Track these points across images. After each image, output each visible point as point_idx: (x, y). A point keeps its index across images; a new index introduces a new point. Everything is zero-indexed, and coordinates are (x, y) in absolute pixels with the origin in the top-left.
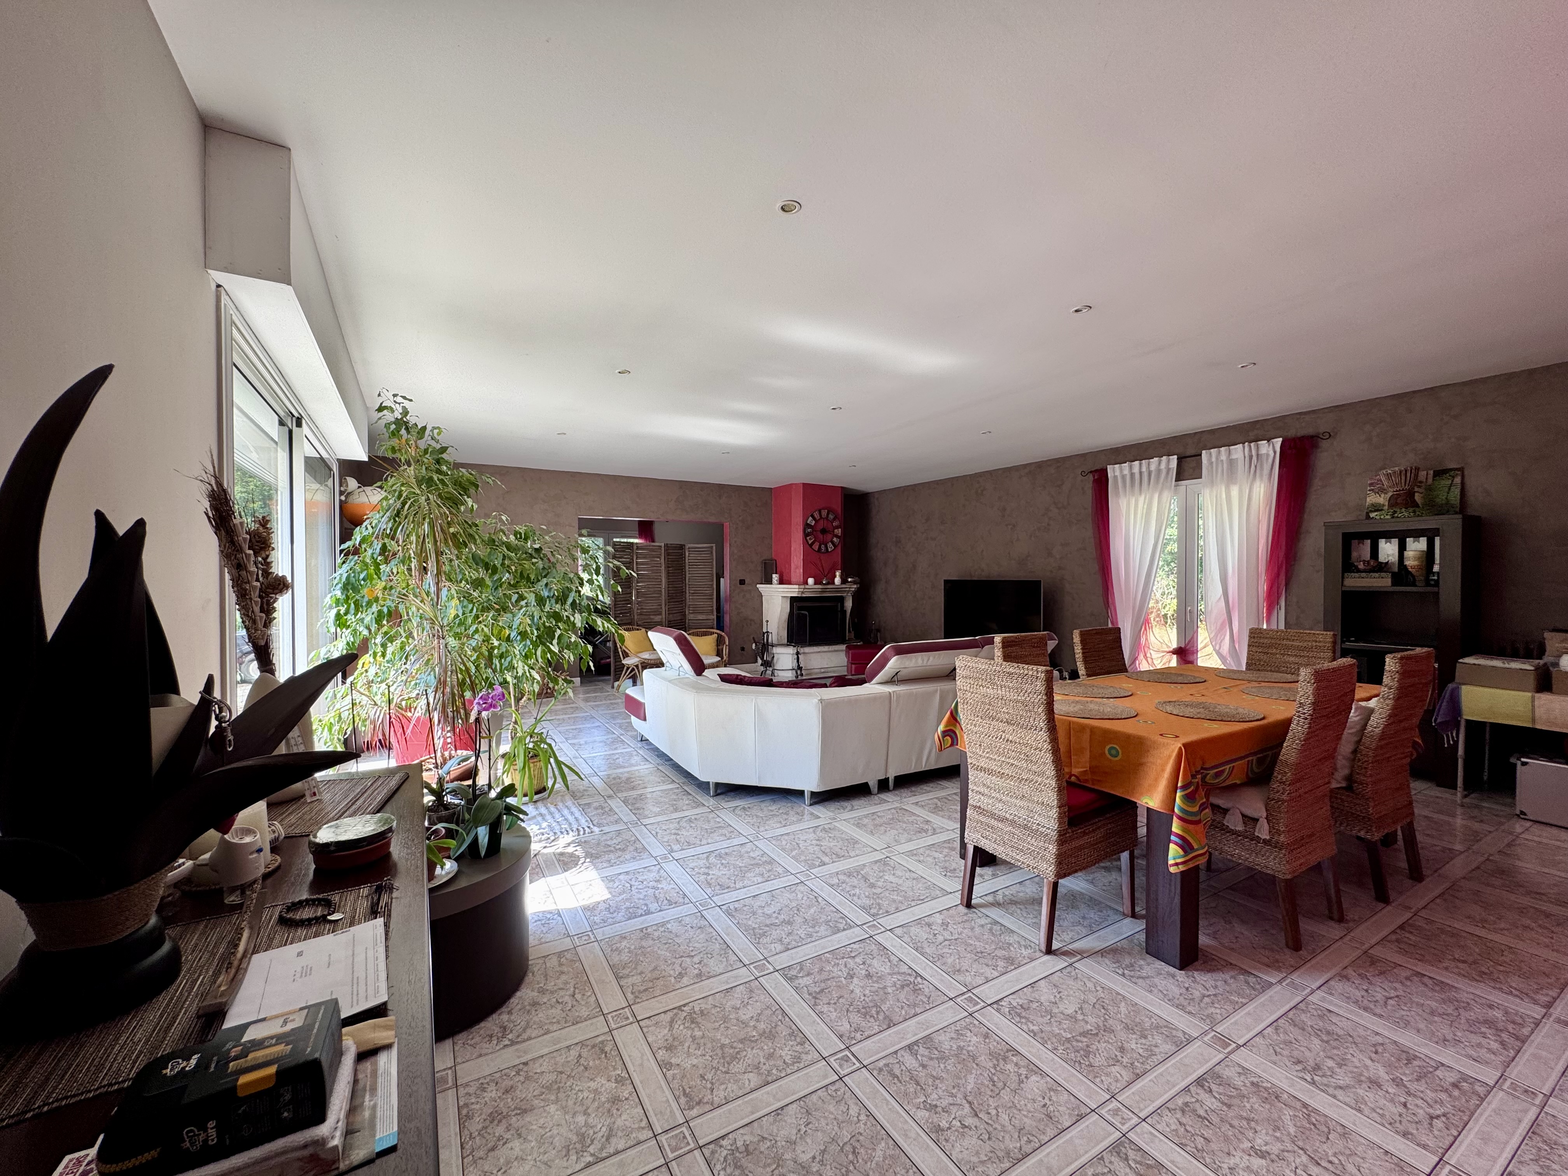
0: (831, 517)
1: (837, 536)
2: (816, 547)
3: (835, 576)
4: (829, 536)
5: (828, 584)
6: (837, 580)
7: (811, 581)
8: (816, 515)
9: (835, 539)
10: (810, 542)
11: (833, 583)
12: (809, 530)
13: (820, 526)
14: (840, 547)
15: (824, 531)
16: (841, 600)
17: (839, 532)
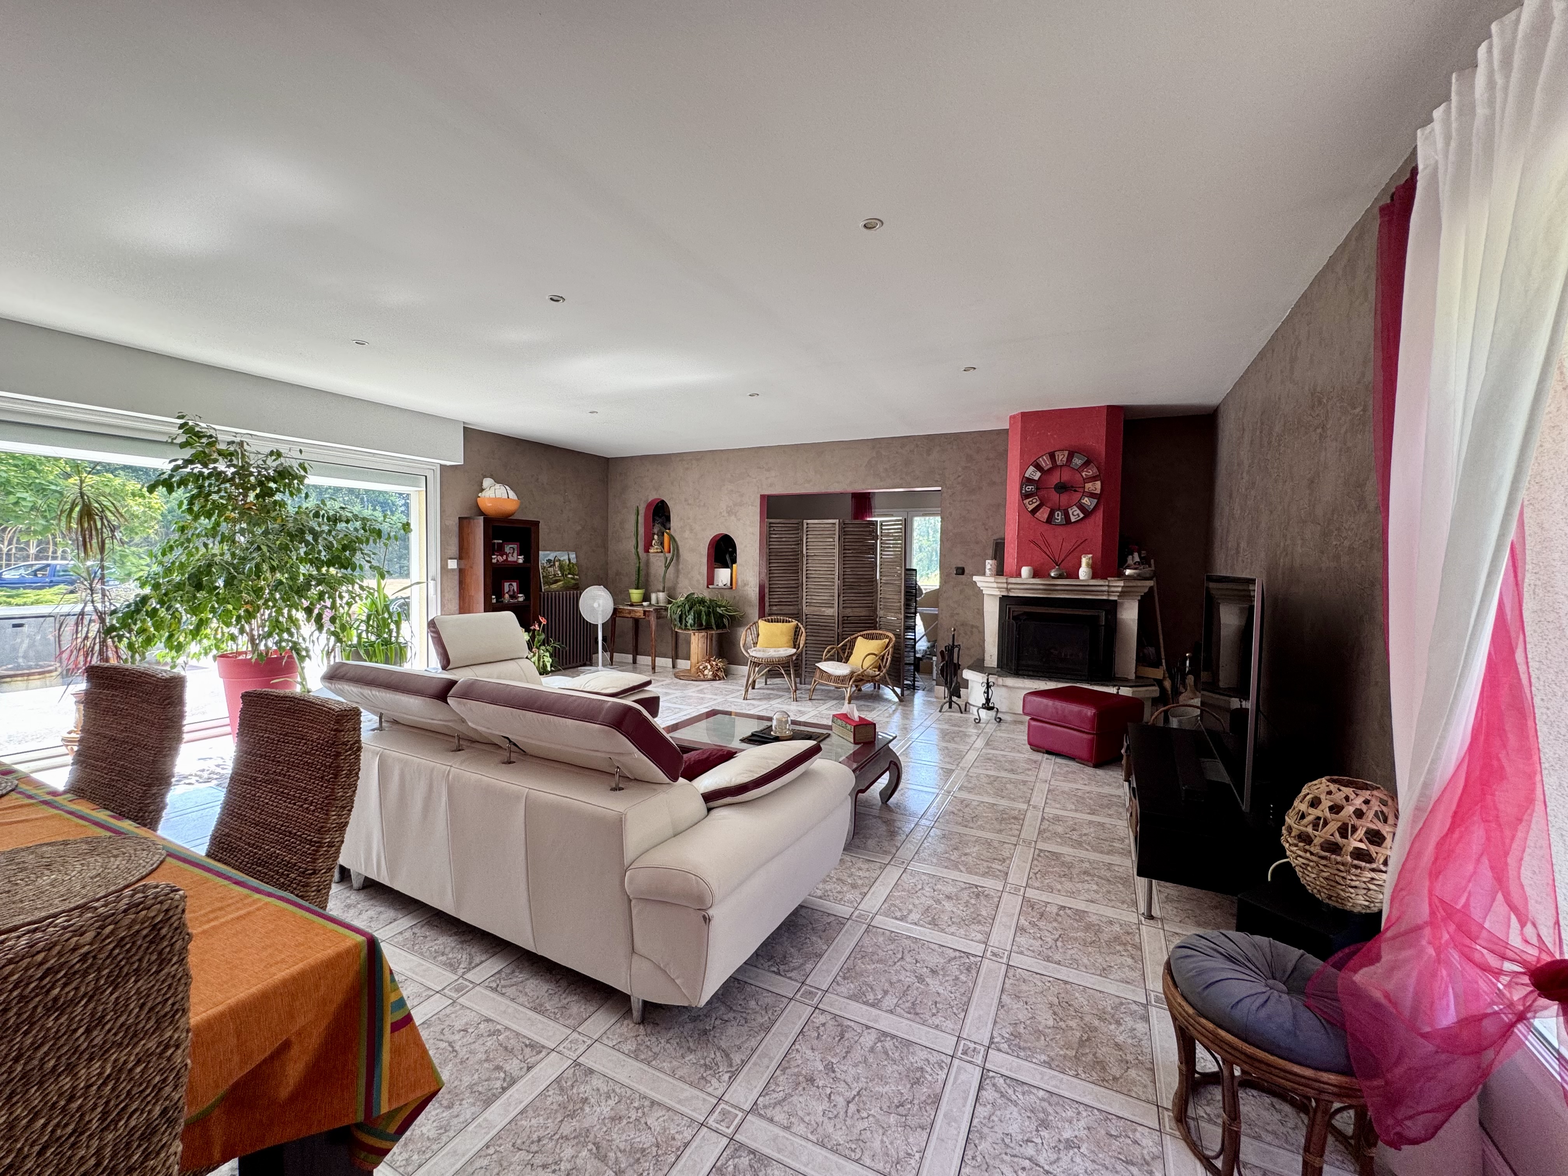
0: (1077, 461)
1: (1092, 495)
2: (1043, 514)
3: (1080, 566)
4: (1076, 496)
5: (1060, 577)
6: (1084, 572)
7: (1025, 571)
8: (1045, 463)
9: (1086, 501)
10: (1031, 508)
11: (1078, 578)
12: (1030, 488)
13: (1055, 479)
14: (1099, 516)
15: (1062, 488)
16: (1111, 608)
17: (1096, 487)
